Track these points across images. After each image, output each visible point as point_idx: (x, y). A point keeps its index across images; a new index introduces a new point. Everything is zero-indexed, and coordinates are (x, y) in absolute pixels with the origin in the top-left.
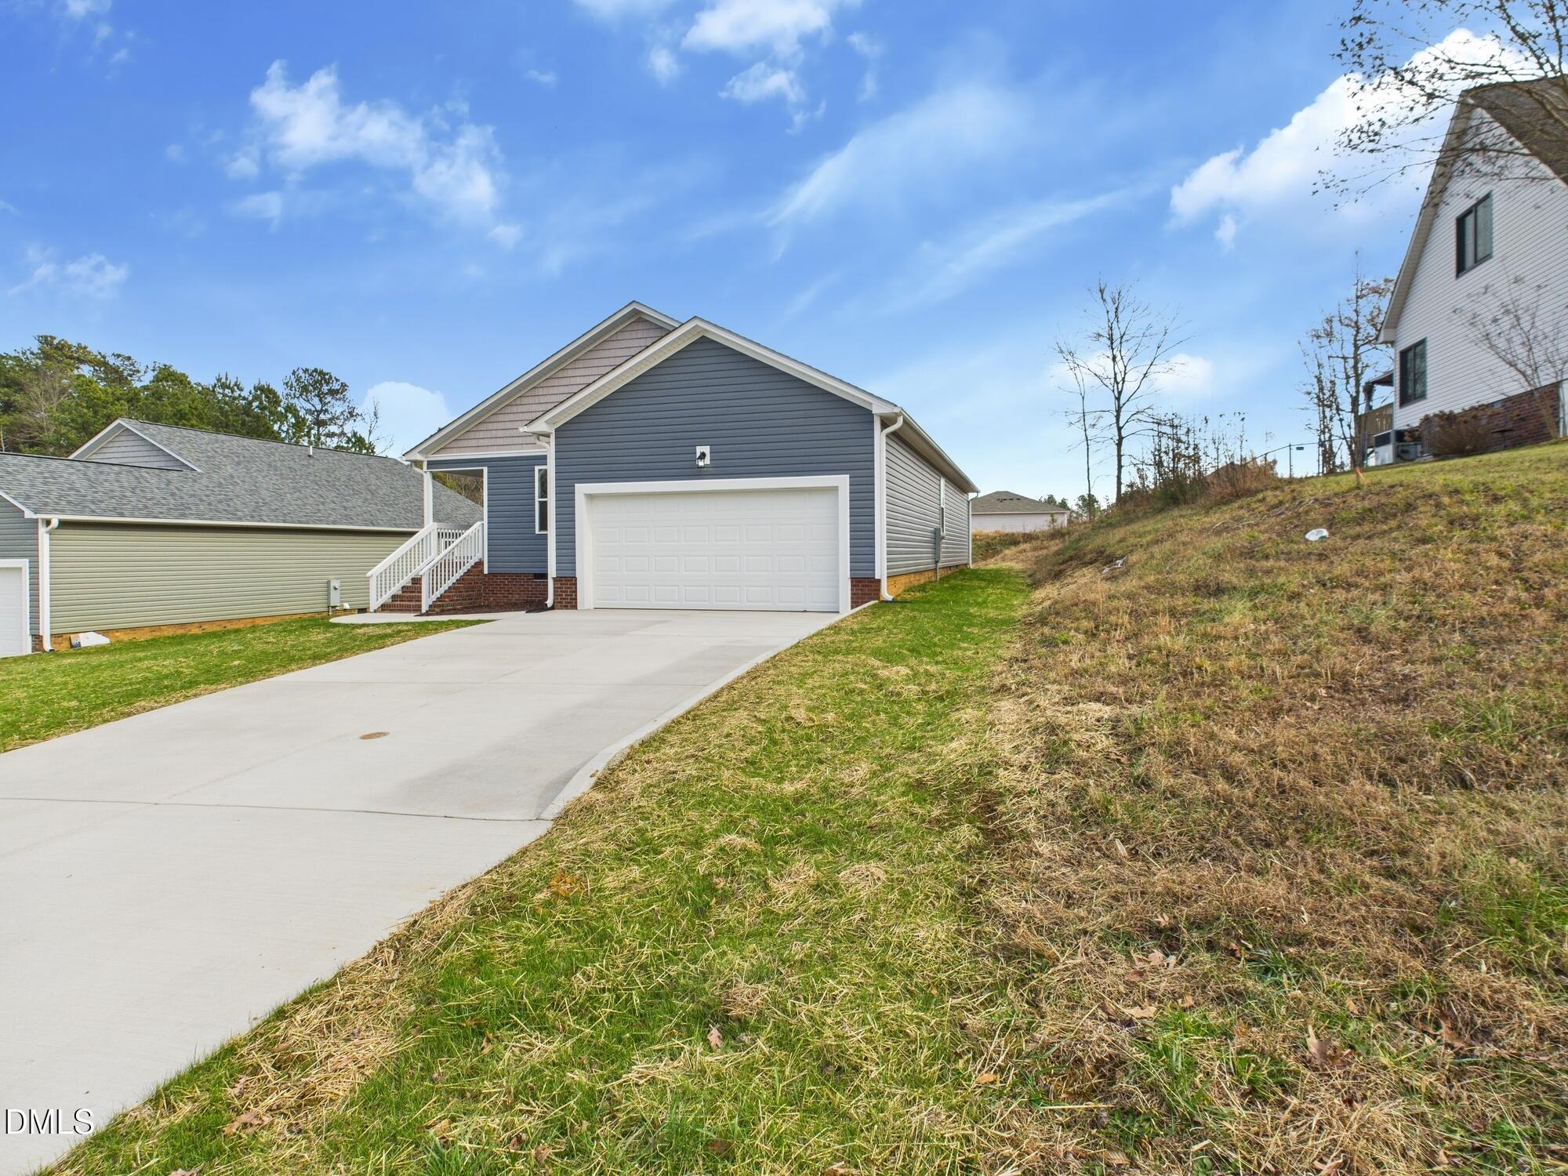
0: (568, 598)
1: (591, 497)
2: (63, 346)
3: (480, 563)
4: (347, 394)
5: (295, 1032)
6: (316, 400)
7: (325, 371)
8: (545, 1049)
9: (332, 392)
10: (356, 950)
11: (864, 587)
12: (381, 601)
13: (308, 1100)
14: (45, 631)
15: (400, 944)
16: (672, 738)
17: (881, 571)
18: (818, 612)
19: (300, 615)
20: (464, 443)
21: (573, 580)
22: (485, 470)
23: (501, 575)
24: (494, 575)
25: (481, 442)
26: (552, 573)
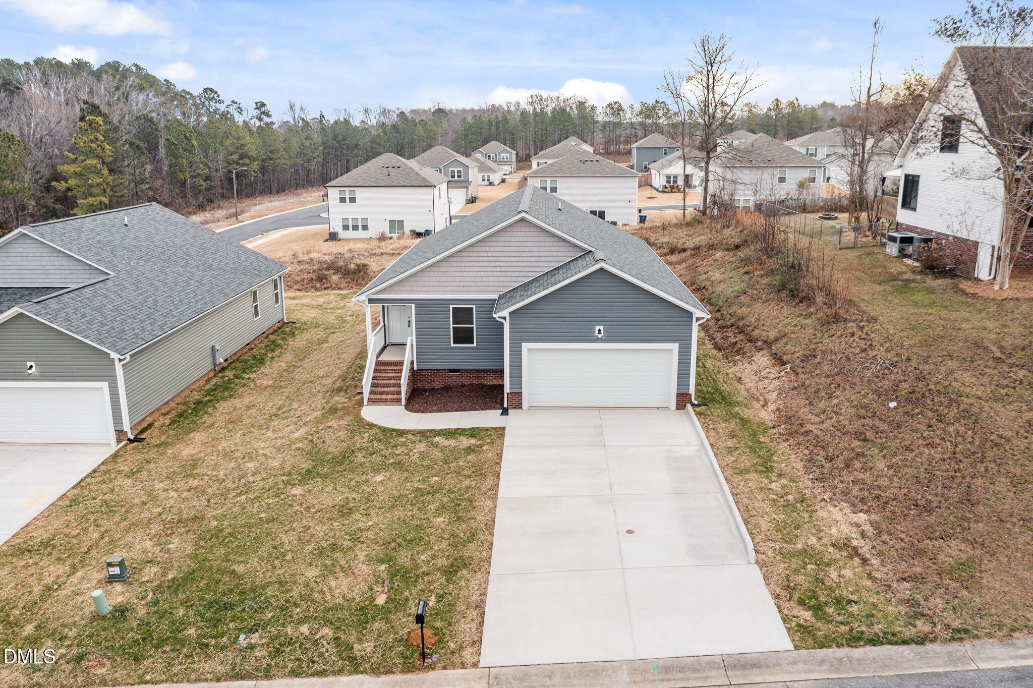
1: (532, 350)
3: (412, 364)
11: (682, 398)
12: (367, 397)
14: (127, 428)
17: (692, 389)
18: (658, 408)
19: (204, 376)
20: (396, 288)
21: (519, 394)
22: (413, 306)
23: (426, 370)
24: (420, 370)
25: (409, 288)
26: (507, 390)
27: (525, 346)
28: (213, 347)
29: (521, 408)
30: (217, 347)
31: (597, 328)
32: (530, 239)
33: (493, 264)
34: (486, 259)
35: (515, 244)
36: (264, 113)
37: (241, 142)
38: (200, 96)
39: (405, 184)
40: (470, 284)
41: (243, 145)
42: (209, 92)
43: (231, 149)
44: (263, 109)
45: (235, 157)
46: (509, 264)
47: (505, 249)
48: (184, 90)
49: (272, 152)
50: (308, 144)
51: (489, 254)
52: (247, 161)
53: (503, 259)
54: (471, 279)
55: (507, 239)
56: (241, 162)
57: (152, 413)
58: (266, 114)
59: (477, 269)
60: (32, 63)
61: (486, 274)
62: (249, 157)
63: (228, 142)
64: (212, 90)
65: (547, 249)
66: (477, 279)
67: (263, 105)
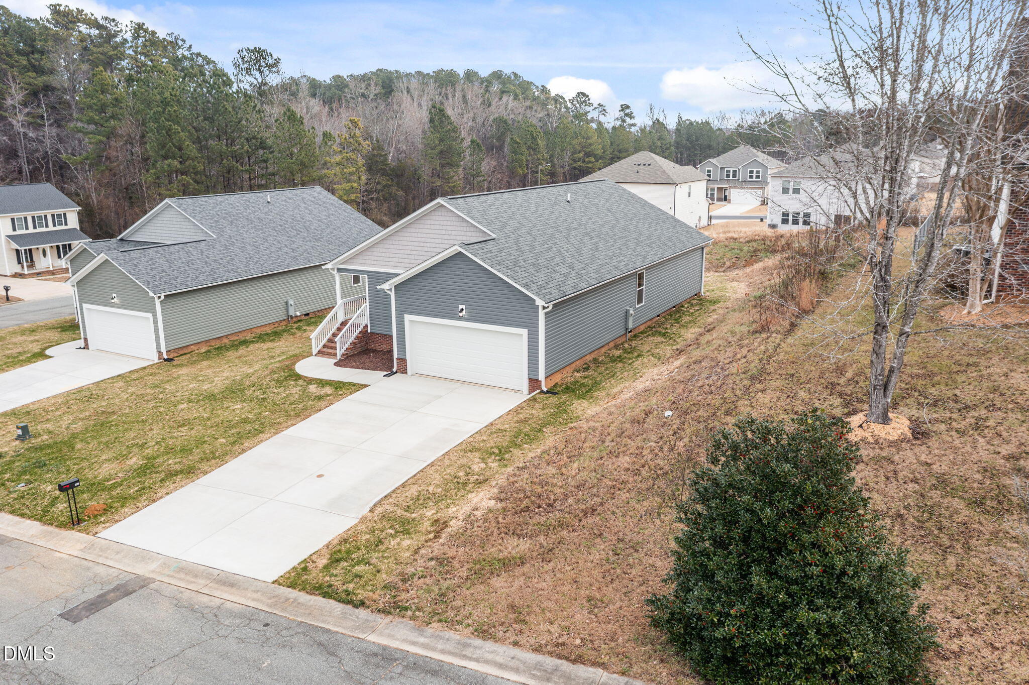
0: (404, 370)
1: (411, 321)
2: (68, 14)
3: (366, 326)
4: (280, 66)
5: (314, 558)
6: (257, 74)
7: (263, 48)
8: (346, 564)
9: (270, 66)
10: (321, 546)
11: (534, 383)
12: (318, 349)
13: (316, 567)
14: (163, 350)
15: (327, 546)
16: (394, 496)
17: (541, 376)
18: (515, 390)
19: (274, 323)
20: (355, 261)
21: (405, 360)
22: (366, 276)
23: (378, 334)
24: (374, 333)
25: (363, 261)
26: (395, 356)
27: (408, 318)
28: (287, 302)
29: (406, 373)
30: (291, 302)
31: (461, 307)
32: (449, 223)
33: (422, 244)
34: (416, 239)
35: (438, 227)
36: (627, 115)
37: (589, 141)
38: (572, 101)
39: (649, 181)
40: (406, 261)
41: (591, 145)
42: (581, 96)
43: (578, 148)
44: (627, 111)
45: (581, 155)
46: (434, 245)
47: (430, 231)
48: (558, 95)
49: (620, 151)
50: (659, 144)
51: (419, 235)
52: (592, 159)
53: (429, 240)
54: (406, 256)
55: (432, 222)
56: (587, 160)
57: (198, 343)
58: (630, 116)
59: (410, 248)
60: (462, 74)
61: (417, 253)
62: (595, 156)
63: (575, 142)
64: (584, 94)
65: (463, 233)
66: (411, 257)
67: (628, 107)
